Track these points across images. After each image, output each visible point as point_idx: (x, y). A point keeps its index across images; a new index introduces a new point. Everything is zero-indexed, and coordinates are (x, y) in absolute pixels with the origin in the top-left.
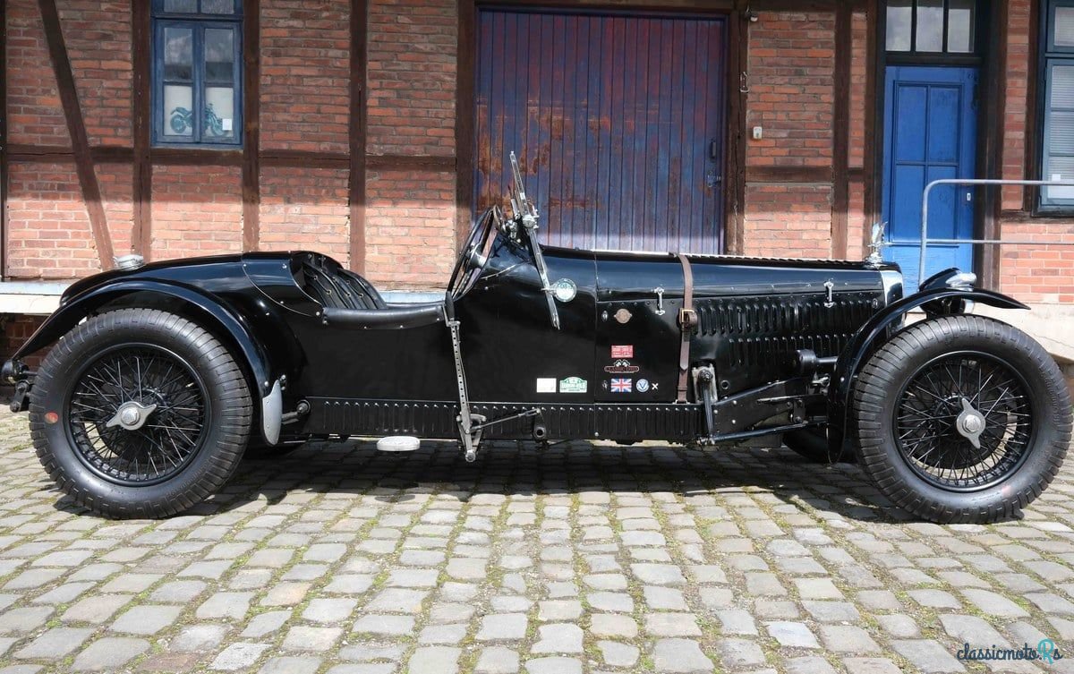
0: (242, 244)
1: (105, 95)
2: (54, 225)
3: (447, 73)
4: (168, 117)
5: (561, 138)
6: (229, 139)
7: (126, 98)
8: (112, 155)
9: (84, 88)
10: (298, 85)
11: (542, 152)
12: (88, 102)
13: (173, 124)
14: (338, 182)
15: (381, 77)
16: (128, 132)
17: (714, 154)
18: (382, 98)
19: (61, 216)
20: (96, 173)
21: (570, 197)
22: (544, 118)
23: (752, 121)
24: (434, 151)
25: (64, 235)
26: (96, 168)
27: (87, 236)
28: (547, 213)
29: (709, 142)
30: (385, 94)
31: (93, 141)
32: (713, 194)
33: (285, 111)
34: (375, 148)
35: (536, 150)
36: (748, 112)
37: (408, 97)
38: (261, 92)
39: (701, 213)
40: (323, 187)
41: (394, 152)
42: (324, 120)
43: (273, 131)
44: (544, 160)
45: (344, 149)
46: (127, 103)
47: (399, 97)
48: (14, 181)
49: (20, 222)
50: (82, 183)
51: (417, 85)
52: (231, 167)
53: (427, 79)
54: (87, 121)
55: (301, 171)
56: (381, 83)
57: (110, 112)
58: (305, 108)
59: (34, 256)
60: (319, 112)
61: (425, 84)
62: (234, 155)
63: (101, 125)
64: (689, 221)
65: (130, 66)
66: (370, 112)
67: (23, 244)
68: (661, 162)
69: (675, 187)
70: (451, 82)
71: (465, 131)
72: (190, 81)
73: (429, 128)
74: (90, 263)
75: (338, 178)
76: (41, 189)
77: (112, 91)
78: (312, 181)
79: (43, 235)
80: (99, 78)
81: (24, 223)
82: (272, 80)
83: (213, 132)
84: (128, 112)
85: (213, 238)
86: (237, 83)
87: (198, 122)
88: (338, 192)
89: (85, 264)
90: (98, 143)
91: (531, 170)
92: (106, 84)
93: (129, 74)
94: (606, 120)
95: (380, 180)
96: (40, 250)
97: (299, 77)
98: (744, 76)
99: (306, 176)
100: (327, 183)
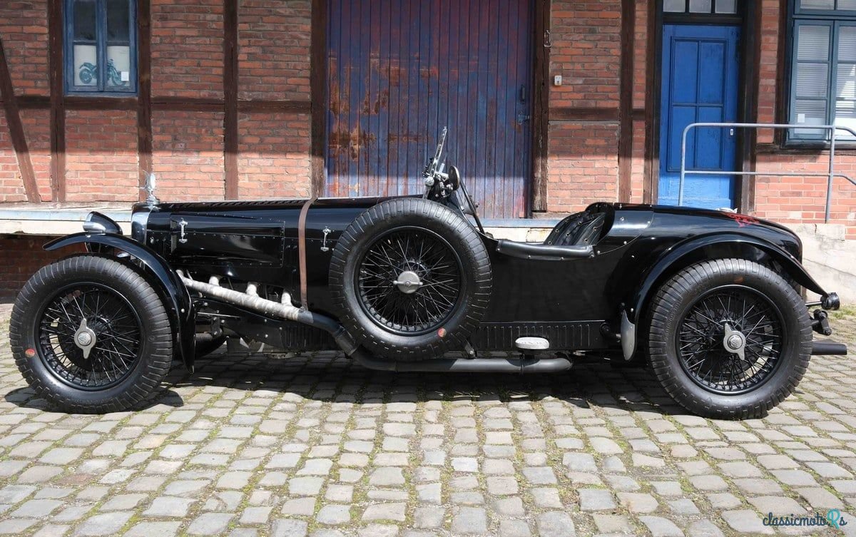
0: (138, 174)
1: (27, 54)
3: (304, 32)
4: (78, 71)
5: (398, 85)
6: (127, 88)
7: (44, 56)
8: (33, 102)
9: (9, 48)
10: (182, 44)
11: (383, 96)
12: (13, 60)
13: (82, 76)
14: (215, 123)
15: (250, 36)
16: (46, 83)
17: (523, 97)
18: (250, 54)
20: (20, 117)
21: (405, 133)
22: (384, 69)
23: (554, 71)
24: (293, 97)
26: (21, 114)
27: (14, 168)
28: (387, 146)
29: (519, 87)
30: (253, 50)
31: (18, 92)
32: (522, 130)
33: (172, 65)
34: (245, 95)
35: (378, 95)
36: (551, 63)
37: (272, 52)
38: (151, 50)
39: (513, 145)
40: (203, 127)
41: (260, 97)
42: (203, 72)
43: (162, 82)
44: (384, 103)
45: (220, 95)
46: (44, 60)
47: (264, 52)
50: (9, 126)
51: (279, 42)
52: (129, 111)
53: (287, 38)
54: (12, 75)
55: (185, 114)
56: (249, 41)
57: (31, 68)
58: (187, 62)
60: (199, 65)
61: (285, 42)
62: (131, 102)
63: (24, 78)
64: (503, 152)
65: (46, 31)
66: (241, 65)
68: (480, 104)
69: (491, 124)
70: (307, 40)
71: (319, 79)
72: (94, 41)
73: (290, 77)
74: (17, 190)
75: (215, 119)
77: (32, 51)
78: (194, 122)
80: (21, 40)
82: (161, 39)
83: (114, 82)
84: (45, 67)
85: (115, 168)
86: (132, 43)
87: (101, 75)
88: (215, 130)
89: (14, 190)
90: (22, 93)
91: (373, 111)
92: (28, 45)
93: (45, 36)
94: (434, 69)
95: (249, 120)
97: (184, 37)
98: (547, 34)
99: (189, 118)
100: (206, 123)
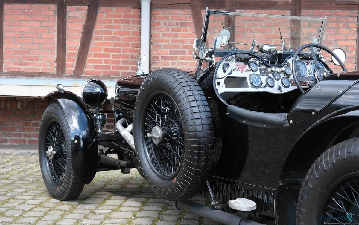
2: (178, 47)
14: (351, 19)
19: (182, 41)
20: (203, 15)
25: (184, 53)
40: (341, 22)
48: (155, 21)
49: (158, 45)
50: (194, 21)
52: (284, 10)
55: (327, 12)
59: (166, 65)
62: (286, 3)
67: (160, 58)
75: (350, 16)
76: (170, 26)
78: (334, 18)
79: (171, 53)
81: (161, 45)
88: (351, 25)
96: (170, 62)
99: (331, 15)
100: (344, 20)
